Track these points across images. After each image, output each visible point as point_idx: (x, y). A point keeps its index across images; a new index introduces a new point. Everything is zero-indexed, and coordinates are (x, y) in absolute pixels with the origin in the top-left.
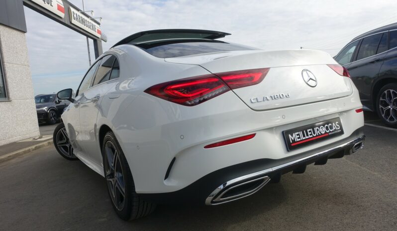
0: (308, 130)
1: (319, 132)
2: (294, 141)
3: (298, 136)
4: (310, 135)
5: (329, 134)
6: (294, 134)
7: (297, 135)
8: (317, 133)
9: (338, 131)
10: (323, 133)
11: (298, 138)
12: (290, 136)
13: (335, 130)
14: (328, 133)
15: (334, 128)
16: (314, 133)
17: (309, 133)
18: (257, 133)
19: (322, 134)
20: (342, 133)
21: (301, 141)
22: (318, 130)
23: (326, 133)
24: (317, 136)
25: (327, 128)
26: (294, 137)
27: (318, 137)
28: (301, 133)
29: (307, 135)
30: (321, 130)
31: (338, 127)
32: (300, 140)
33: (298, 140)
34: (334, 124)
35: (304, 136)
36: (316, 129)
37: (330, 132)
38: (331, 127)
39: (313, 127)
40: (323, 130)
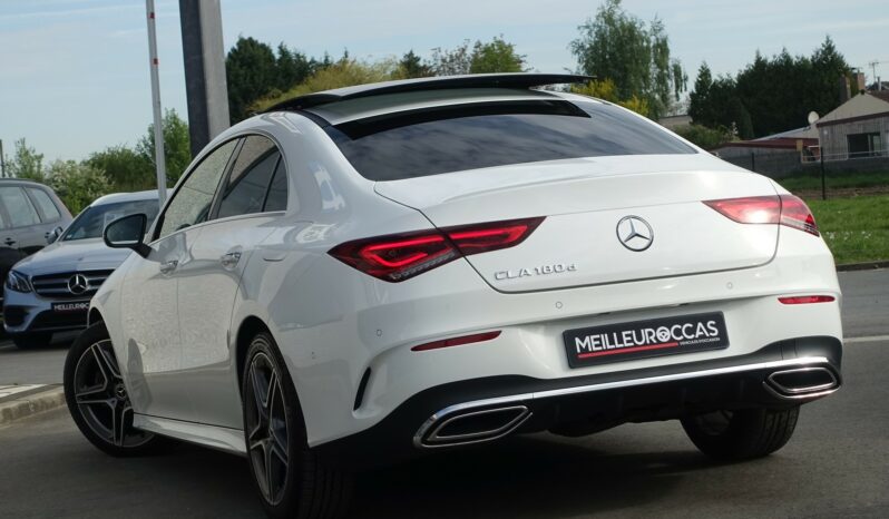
0: (624, 333)
1: (652, 338)
2: (585, 351)
3: (598, 342)
4: (628, 342)
5: (683, 343)
6: (587, 338)
7: (595, 340)
8: (645, 337)
9: (713, 340)
10: (664, 340)
11: (596, 346)
12: (577, 340)
13: (701, 337)
14: (678, 341)
15: (698, 333)
16: (640, 339)
17: (625, 339)
18: (503, 330)
19: (659, 342)
20: (723, 342)
21: (603, 350)
22: (650, 334)
23: (672, 340)
24: (645, 344)
25: (678, 332)
26: (590, 342)
27: (647, 348)
28: (605, 337)
29: (621, 341)
30: (659, 334)
31: (709, 331)
32: (600, 348)
33: (595, 349)
34: (700, 325)
35: (612, 342)
36: (645, 332)
37: (685, 339)
38: (689, 331)
39: (638, 327)
40: (664, 335)
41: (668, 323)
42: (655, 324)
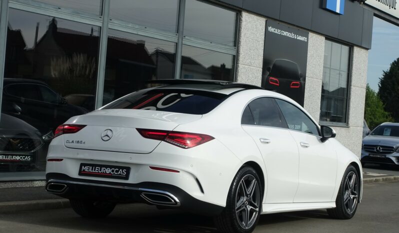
1: (104, 171)
2: (84, 171)
8: (102, 171)
9: (124, 176)
10: (108, 173)
12: (83, 167)
13: (120, 174)
15: (119, 173)
16: (100, 171)
17: (96, 169)
18: (64, 159)
19: (106, 173)
20: (127, 178)
22: (104, 169)
23: (110, 173)
25: (113, 171)
26: (86, 168)
28: (91, 168)
29: (95, 170)
31: (123, 173)
32: (88, 171)
34: (121, 170)
35: (92, 170)
36: (103, 169)
37: (114, 174)
38: (117, 171)
39: (101, 166)
40: (108, 171)
41: (111, 167)
42: (107, 167)
